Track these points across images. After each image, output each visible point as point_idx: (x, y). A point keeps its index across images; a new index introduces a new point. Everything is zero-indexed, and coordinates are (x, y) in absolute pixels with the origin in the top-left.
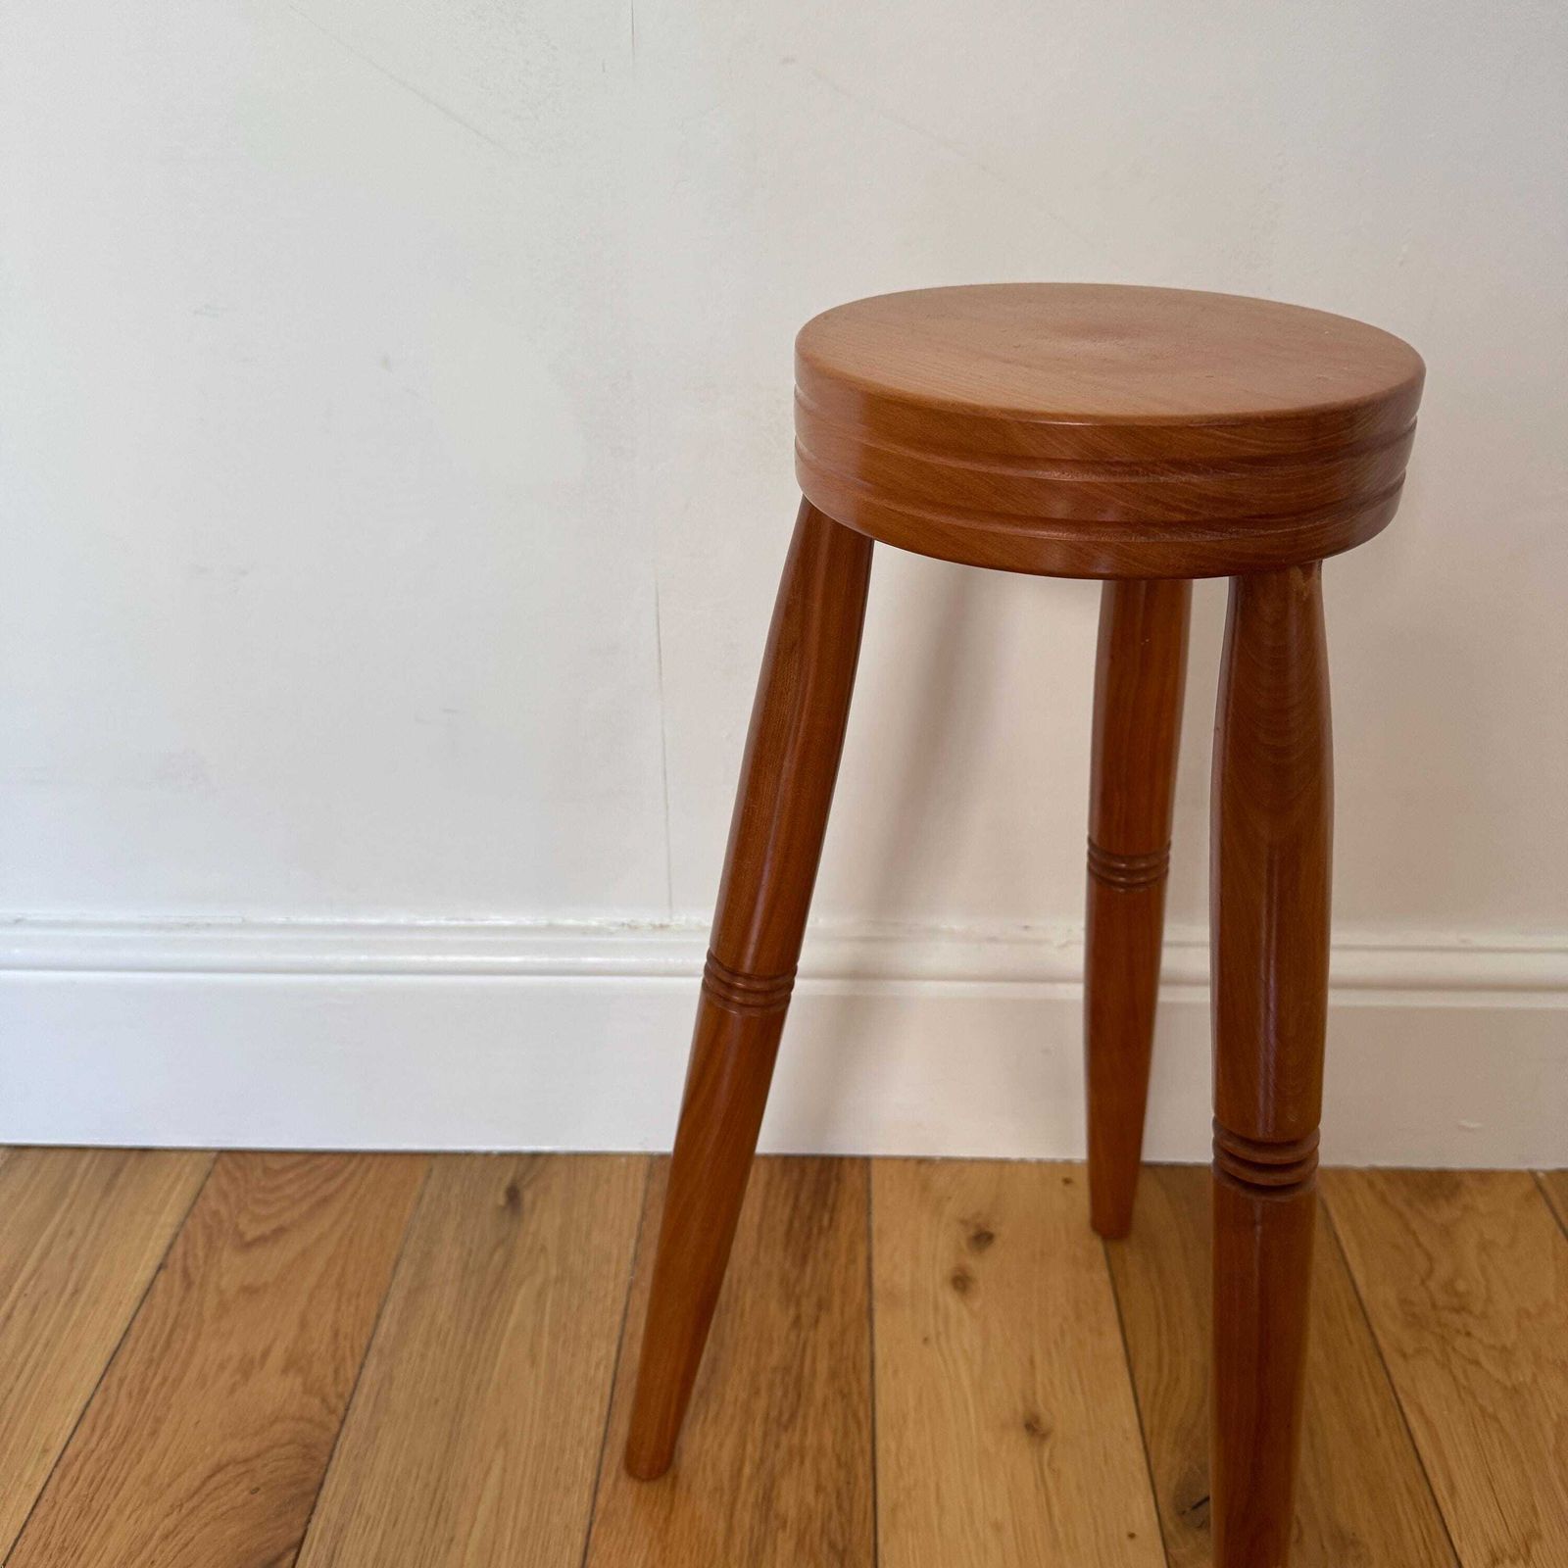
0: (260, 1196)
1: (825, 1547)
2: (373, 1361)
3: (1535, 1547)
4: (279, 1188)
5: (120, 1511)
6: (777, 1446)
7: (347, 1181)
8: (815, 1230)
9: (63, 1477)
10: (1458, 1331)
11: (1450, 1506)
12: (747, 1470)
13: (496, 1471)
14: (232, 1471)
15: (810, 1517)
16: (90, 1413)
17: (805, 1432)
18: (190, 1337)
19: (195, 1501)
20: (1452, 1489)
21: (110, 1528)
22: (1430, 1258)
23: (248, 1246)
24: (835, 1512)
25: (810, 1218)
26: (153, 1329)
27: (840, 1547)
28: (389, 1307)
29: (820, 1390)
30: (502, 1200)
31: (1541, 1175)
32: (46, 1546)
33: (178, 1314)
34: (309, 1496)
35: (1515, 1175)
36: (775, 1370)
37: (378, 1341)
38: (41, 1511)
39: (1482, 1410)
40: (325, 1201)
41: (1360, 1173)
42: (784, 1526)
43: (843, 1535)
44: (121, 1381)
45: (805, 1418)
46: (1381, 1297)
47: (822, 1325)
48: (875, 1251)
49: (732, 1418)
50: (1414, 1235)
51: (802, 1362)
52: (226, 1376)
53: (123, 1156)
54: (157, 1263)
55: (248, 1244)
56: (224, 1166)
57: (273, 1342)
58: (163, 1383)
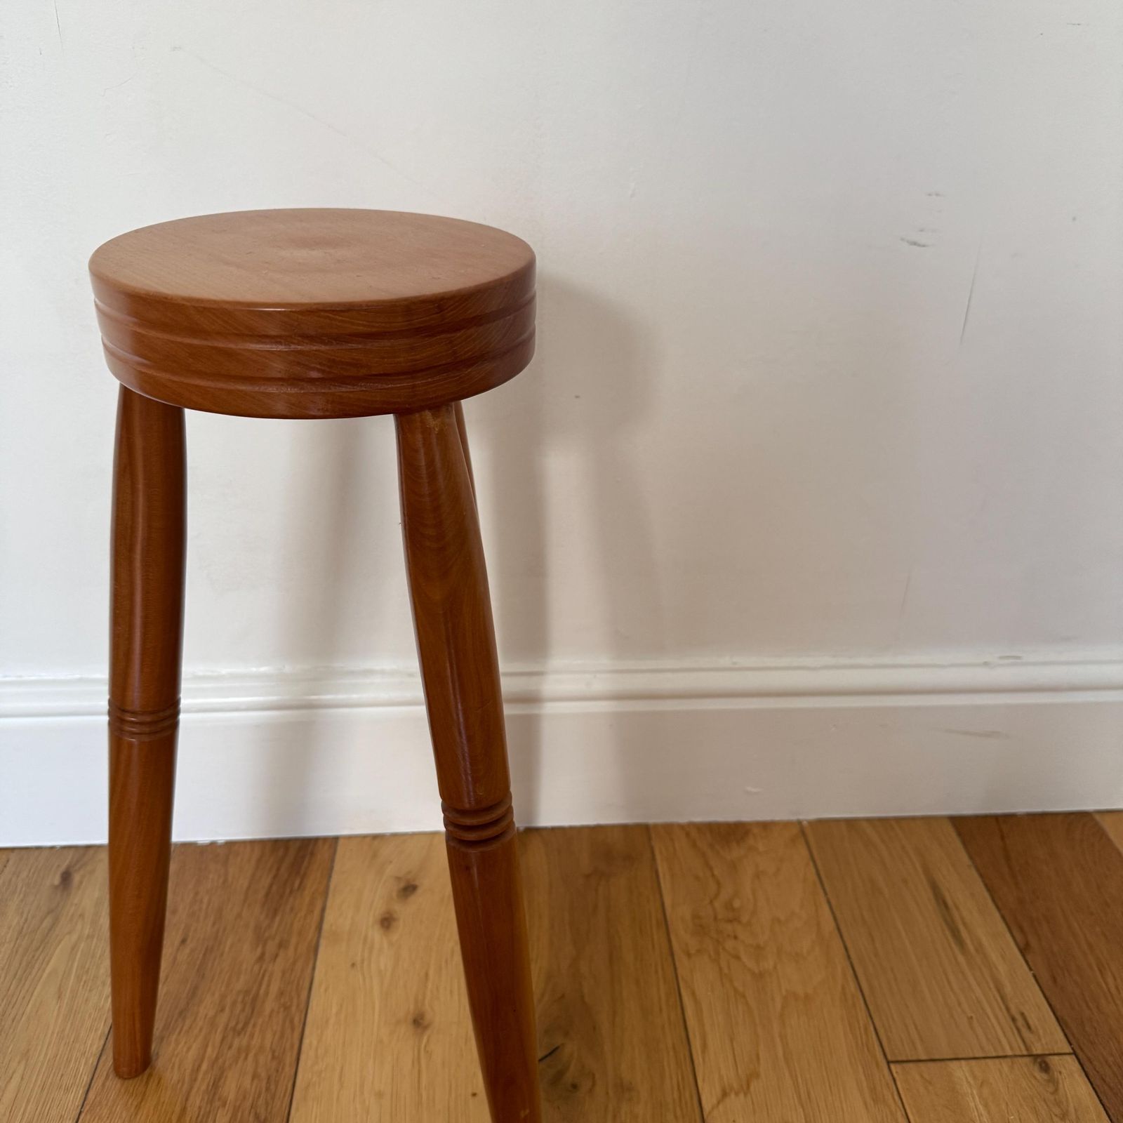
1: (252, 1118)
3: (754, 1084)
6: (230, 1047)
8: (288, 891)
10: (729, 936)
11: (701, 1059)
12: (204, 1067)
13: (16, 1080)
15: (244, 1098)
17: (252, 1036)
20: (704, 1046)
22: (718, 883)
24: (263, 1092)
25: (286, 882)
27: (263, 1117)
29: (270, 1005)
30: (57, 881)
31: (805, 823)
35: (786, 825)
36: (239, 992)
39: (736, 990)
41: (682, 827)
42: (224, 1105)
43: (266, 1110)
45: (254, 1026)
46: (680, 913)
47: (279, 960)
48: (329, 904)
49: (201, 1030)
50: (711, 869)
51: (260, 985)
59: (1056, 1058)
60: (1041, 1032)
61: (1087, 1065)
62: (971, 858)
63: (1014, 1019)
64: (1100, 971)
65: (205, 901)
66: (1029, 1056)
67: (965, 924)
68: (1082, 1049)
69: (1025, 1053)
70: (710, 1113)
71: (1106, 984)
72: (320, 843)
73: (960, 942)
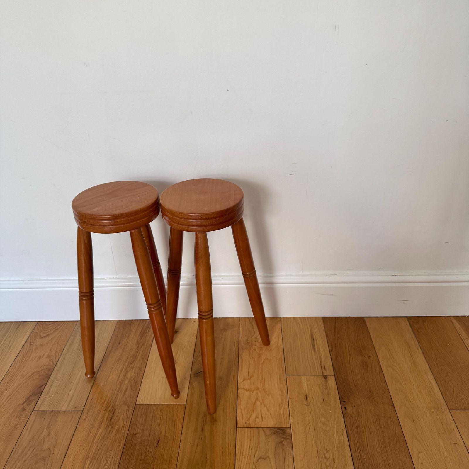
2: (62, 356)
3: (252, 378)
4: (48, 328)
5: (17, 380)
6: (129, 367)
7: (61, 326)
8: (145, 332)
9: (7, 375)
10: (254, 345)
12: (123, 371)
13: (80, 372)
14: (36, 373)
15: (132, 377)
16: (12, 366)
17: (135, 364)
18: (30, 353)
19: (29, 378)
20: (242, 369)
21: (15, 382)
22: (254, 333)
23: (41, 338)
24: (136, 376)
25: (145, 330)
26: (24, 352)
27: (136, 381)
28: (66, 347)
29: (139, 358)
31: (282, 318)
32: (4, 385)
33: (28, 350)
34: (49, 376)
35: (277, 318)
36: (132, 355)
37: (64, 352)
39: (253, 357)
40: (57, 330)
41: (248, 319)
42: (127, 379)
44: (18, 360)
45: (135, 362)
46: (243, 339)
47: (142, 348)
49: (123, 363)
50: (254, 329)
51: (137, 354)
52: (36, 359)
53: (20, 323)
54: (25, 341)
55: (42, 338)
56: (39, 324)
57: (45, 353)
58: (25, 360)
59: (329, 376)
60: (328, 370)
61: (337, 378)
62: (324, 328)
63: (322, 367)
64: (349, 357)
65: (125, 334)
66: (323, 375)
67: (317, 344)
68: (337, 374)
70: (239, 384)
71: (350, 360)
73: (314, 348)
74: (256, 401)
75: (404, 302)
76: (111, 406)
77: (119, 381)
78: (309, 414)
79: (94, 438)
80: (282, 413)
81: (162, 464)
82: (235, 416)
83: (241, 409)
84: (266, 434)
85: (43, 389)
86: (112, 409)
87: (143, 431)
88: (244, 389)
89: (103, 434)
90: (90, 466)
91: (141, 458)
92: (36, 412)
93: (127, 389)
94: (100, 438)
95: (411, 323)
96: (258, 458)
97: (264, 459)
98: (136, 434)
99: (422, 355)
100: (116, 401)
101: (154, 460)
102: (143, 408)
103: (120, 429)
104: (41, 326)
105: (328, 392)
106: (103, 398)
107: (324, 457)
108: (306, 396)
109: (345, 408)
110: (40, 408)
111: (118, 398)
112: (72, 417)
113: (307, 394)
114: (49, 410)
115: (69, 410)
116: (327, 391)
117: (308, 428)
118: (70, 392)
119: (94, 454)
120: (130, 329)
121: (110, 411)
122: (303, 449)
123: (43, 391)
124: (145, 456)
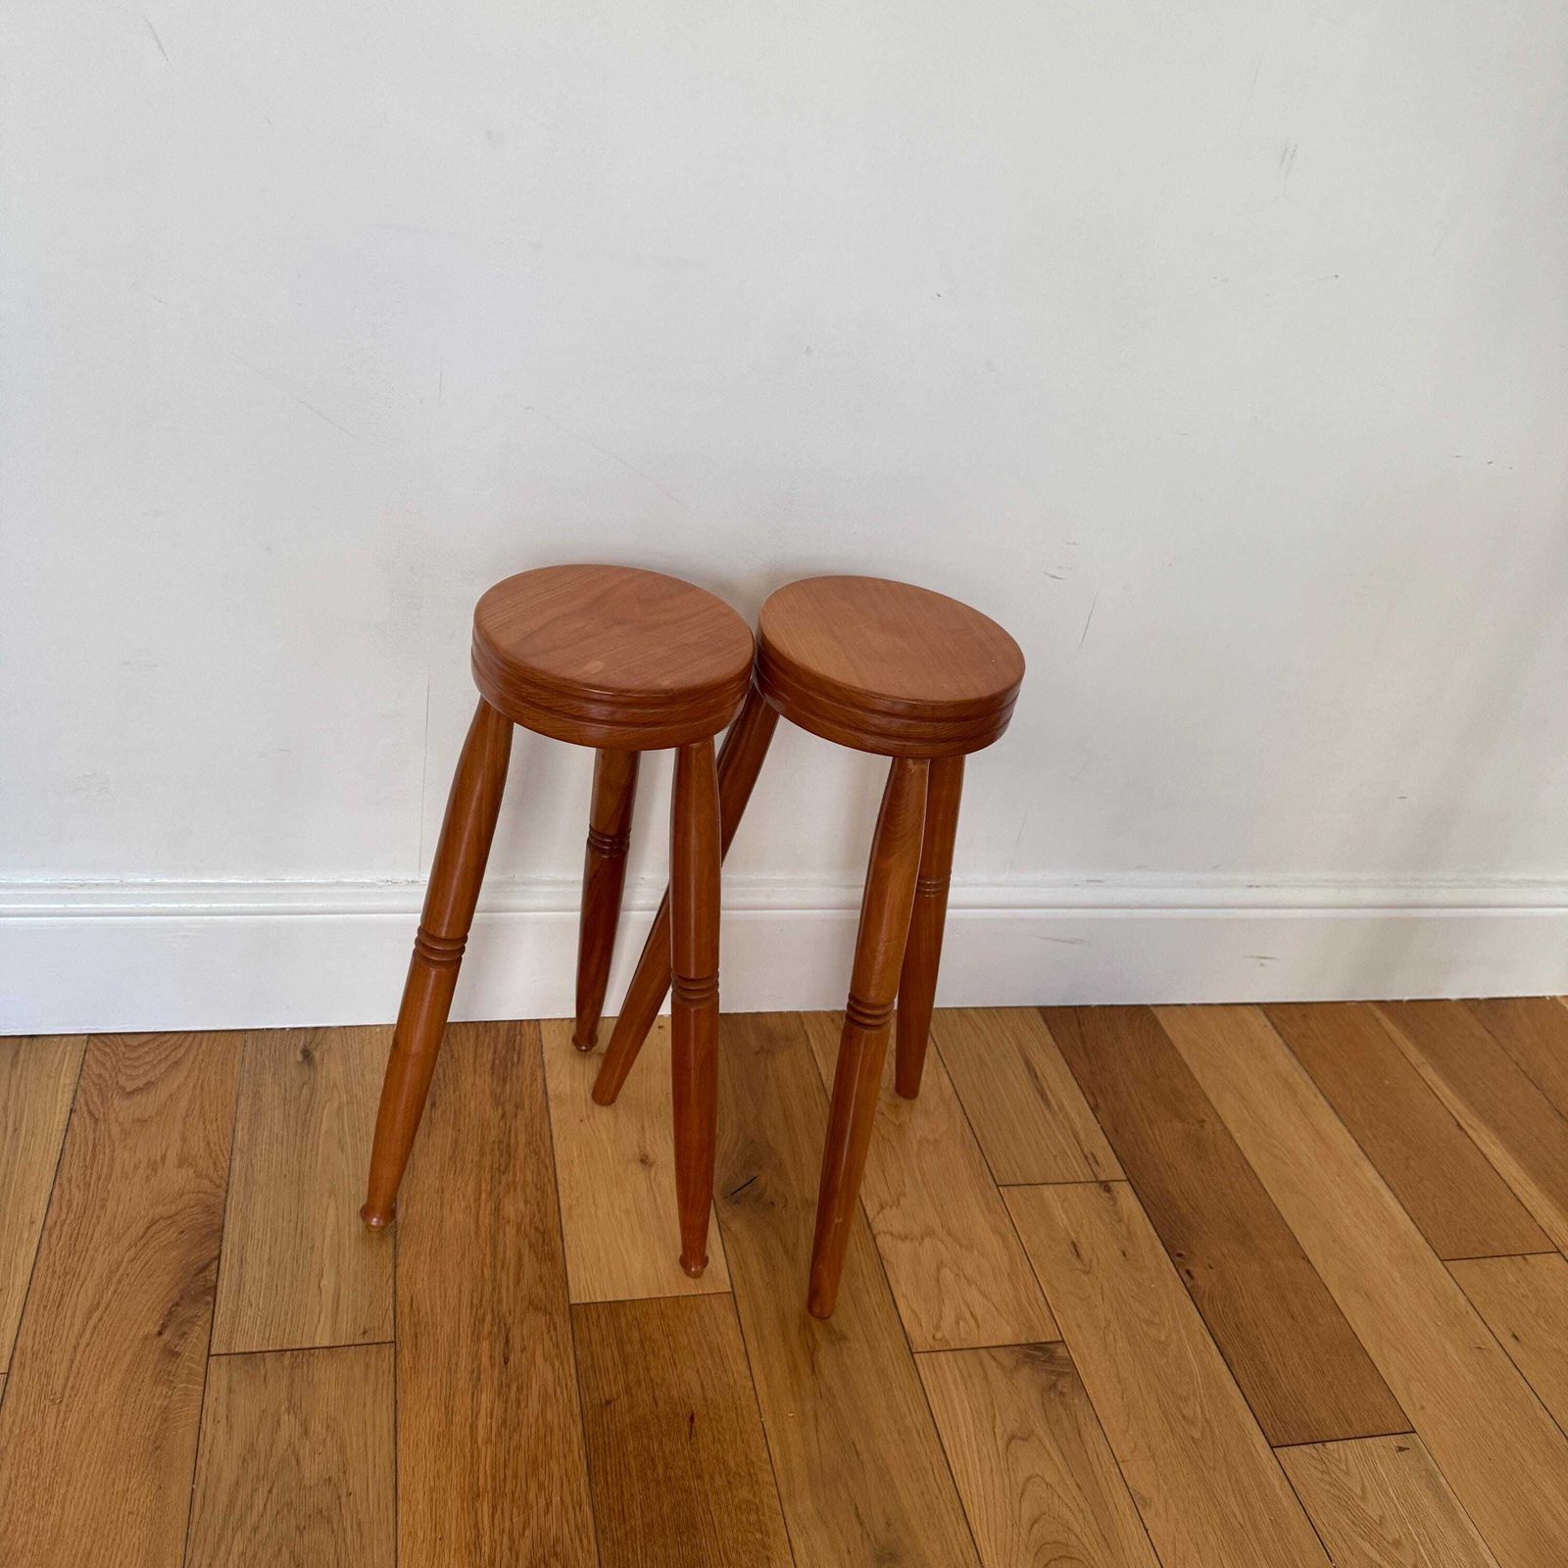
0: (128, 1063)
1: (533, 1231)
2: (237, 1158)
3: (903, 1201)
4: (138, 1058)
5: (96, 1250)
6: (500, 1183)
7: (188, 1050)
8: (509, 1065)
9: (50, 1235)
12: (484, 1196)
13: (332, 1212)
14: (162, 1223)
15: (523, 1216)
16: (55, 1199)
17: (515, 1174)
18: (107, 1151)
19: (144, 1240)
21: (93, 1259)
24: (537, 1214)
25: (505, 1059)
26: (80, 1150)
27: (541, 1229)
28: (239, 1126)
29: (522, 1152)
30: (300, 1058)
32: (54, 1272)
33: (95, 1138)
34: (218, 1232)
36: (493, 1143)
37: (237, 1146)
38: (43, 1253)
40: (176, 1064)
42: (509, 1222)
43: (542, 1224)
44: (70, 1181)
45: (514, 1167)
47: (518, 1118)
48: (547, 1075)
49: (471, 1171)
51: (509, 1137)
52: (141, 1171)
53: (17, 1040)
54: (69, 1108)
55: (129, 1094)
56: (95, 1045)
57: (166, 1151)
58: (99, 1178)
59: (1116, 1183)
60: (1106, 1166)
61: (1137, 1187)
62: (1055, 1040)
63: (1086, 1157)
64: (1149, 1124)
66: (1096, 1182)
67: (1050, 1089)
68: (1133, 1177)
69: (1094, 1180)
70: (873, 1220)
71: (1154, 1133)
72: (525, 1024)
73: (1048, 1104)
74: (939, 1269)
75: (1263, 961)
76: (488, 1318)
77: (483, 1232)
78: (1100, 1297)
79: (471, 1426)
80: (1024, 1301)
81: (731, 1489)
82: (897, 1321)
83: (904, 1296)
84: (1002, 1368)
85: (214, 1278)
86: (496, 1328)
87: (628, 1390)
88: (892, 1235)
89: (498, 1412)
90: (496, 1521)
91: (655, 1476)
92: (223, 1359)
93: (520, 1258)
94: (494, 1425)
95: (1276, 1020)
96: (1006, 1438)
97: (1022, 1439)
98: (608, 1403)
99: (1331, 1111)
100: (500, 1301)
101: (698, 1477)
102: (599, 1316)
103: (550, 1390)
104: (108, 1050)
105: (1128, 1228)
106: (449, 1292)
107: (1180, 1417)
108: (1074, 1245)
109: (1188, 1272)
110: (230, 1343)
111: (503, 1290)
112: (367, 1366)
113: (1075, 1240)
114: (270, 1349)
115: (343, 1344)
116: (1124, 1229)
117: (1110, 1338)
118: (324, 1283)
119: (494, 1478)
120: (452, 1057)
121: (490, 1333)
122: (1119, 1400)
123: (216, 1287)
124: (666, 1467)
